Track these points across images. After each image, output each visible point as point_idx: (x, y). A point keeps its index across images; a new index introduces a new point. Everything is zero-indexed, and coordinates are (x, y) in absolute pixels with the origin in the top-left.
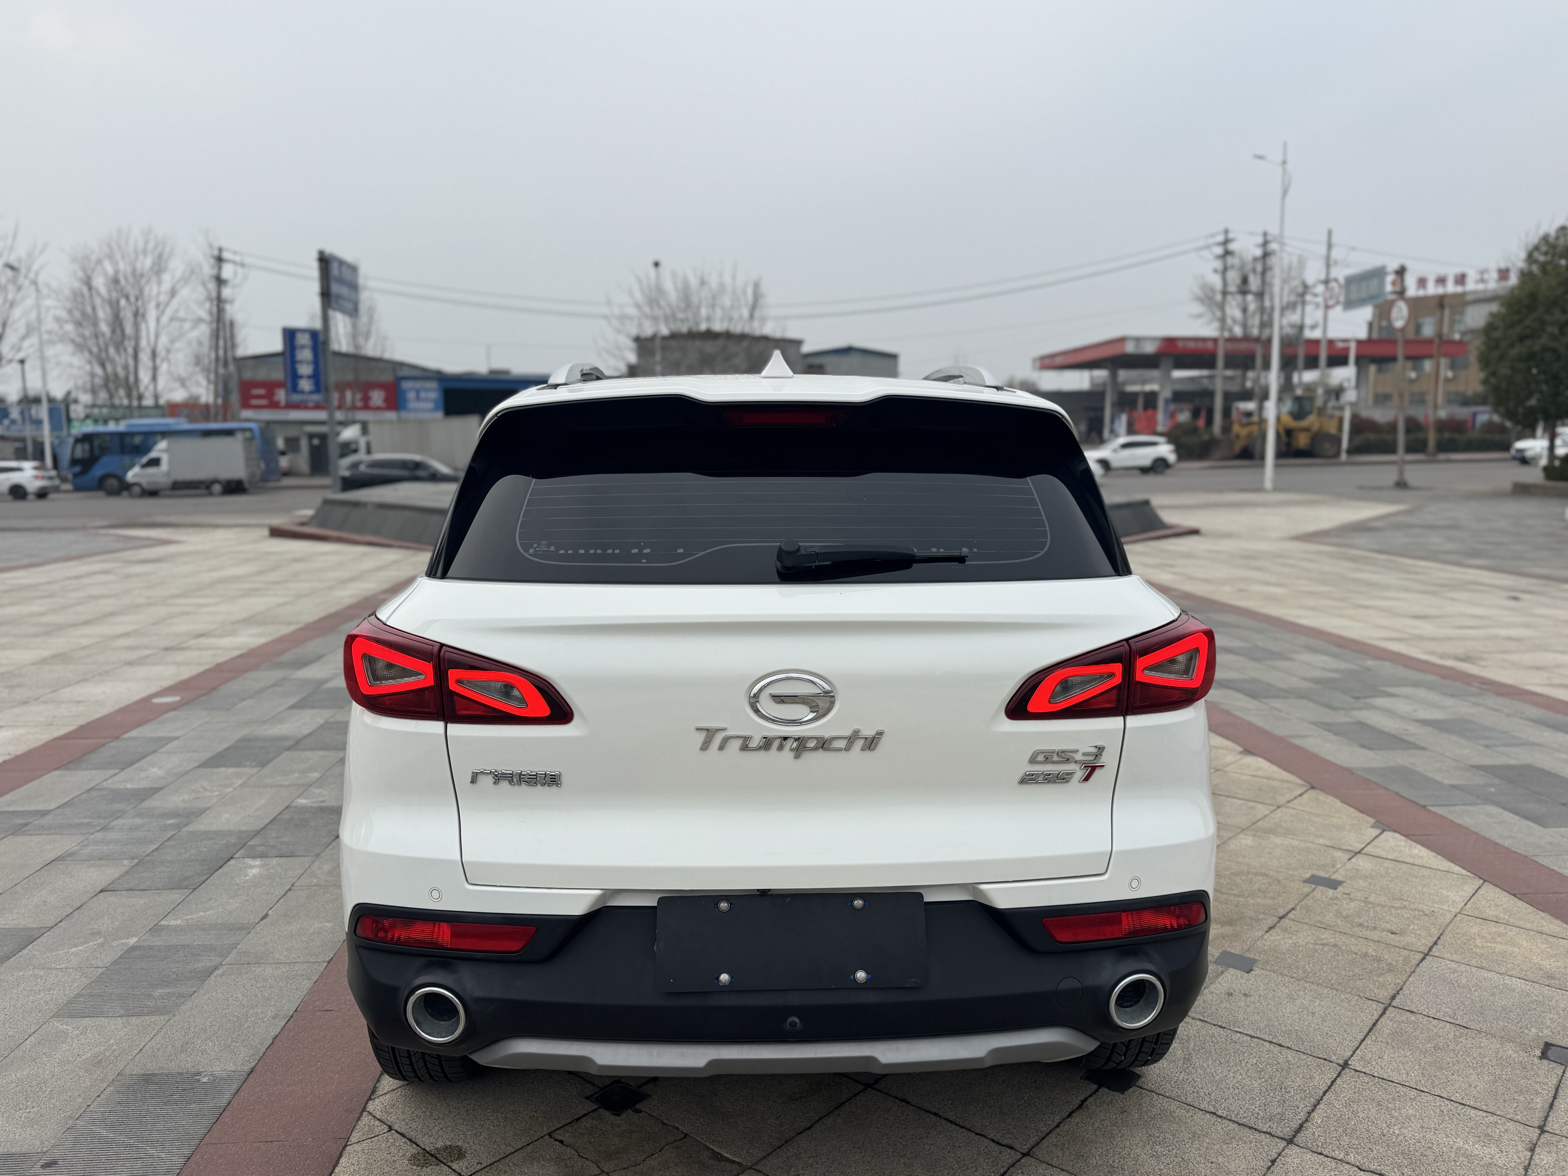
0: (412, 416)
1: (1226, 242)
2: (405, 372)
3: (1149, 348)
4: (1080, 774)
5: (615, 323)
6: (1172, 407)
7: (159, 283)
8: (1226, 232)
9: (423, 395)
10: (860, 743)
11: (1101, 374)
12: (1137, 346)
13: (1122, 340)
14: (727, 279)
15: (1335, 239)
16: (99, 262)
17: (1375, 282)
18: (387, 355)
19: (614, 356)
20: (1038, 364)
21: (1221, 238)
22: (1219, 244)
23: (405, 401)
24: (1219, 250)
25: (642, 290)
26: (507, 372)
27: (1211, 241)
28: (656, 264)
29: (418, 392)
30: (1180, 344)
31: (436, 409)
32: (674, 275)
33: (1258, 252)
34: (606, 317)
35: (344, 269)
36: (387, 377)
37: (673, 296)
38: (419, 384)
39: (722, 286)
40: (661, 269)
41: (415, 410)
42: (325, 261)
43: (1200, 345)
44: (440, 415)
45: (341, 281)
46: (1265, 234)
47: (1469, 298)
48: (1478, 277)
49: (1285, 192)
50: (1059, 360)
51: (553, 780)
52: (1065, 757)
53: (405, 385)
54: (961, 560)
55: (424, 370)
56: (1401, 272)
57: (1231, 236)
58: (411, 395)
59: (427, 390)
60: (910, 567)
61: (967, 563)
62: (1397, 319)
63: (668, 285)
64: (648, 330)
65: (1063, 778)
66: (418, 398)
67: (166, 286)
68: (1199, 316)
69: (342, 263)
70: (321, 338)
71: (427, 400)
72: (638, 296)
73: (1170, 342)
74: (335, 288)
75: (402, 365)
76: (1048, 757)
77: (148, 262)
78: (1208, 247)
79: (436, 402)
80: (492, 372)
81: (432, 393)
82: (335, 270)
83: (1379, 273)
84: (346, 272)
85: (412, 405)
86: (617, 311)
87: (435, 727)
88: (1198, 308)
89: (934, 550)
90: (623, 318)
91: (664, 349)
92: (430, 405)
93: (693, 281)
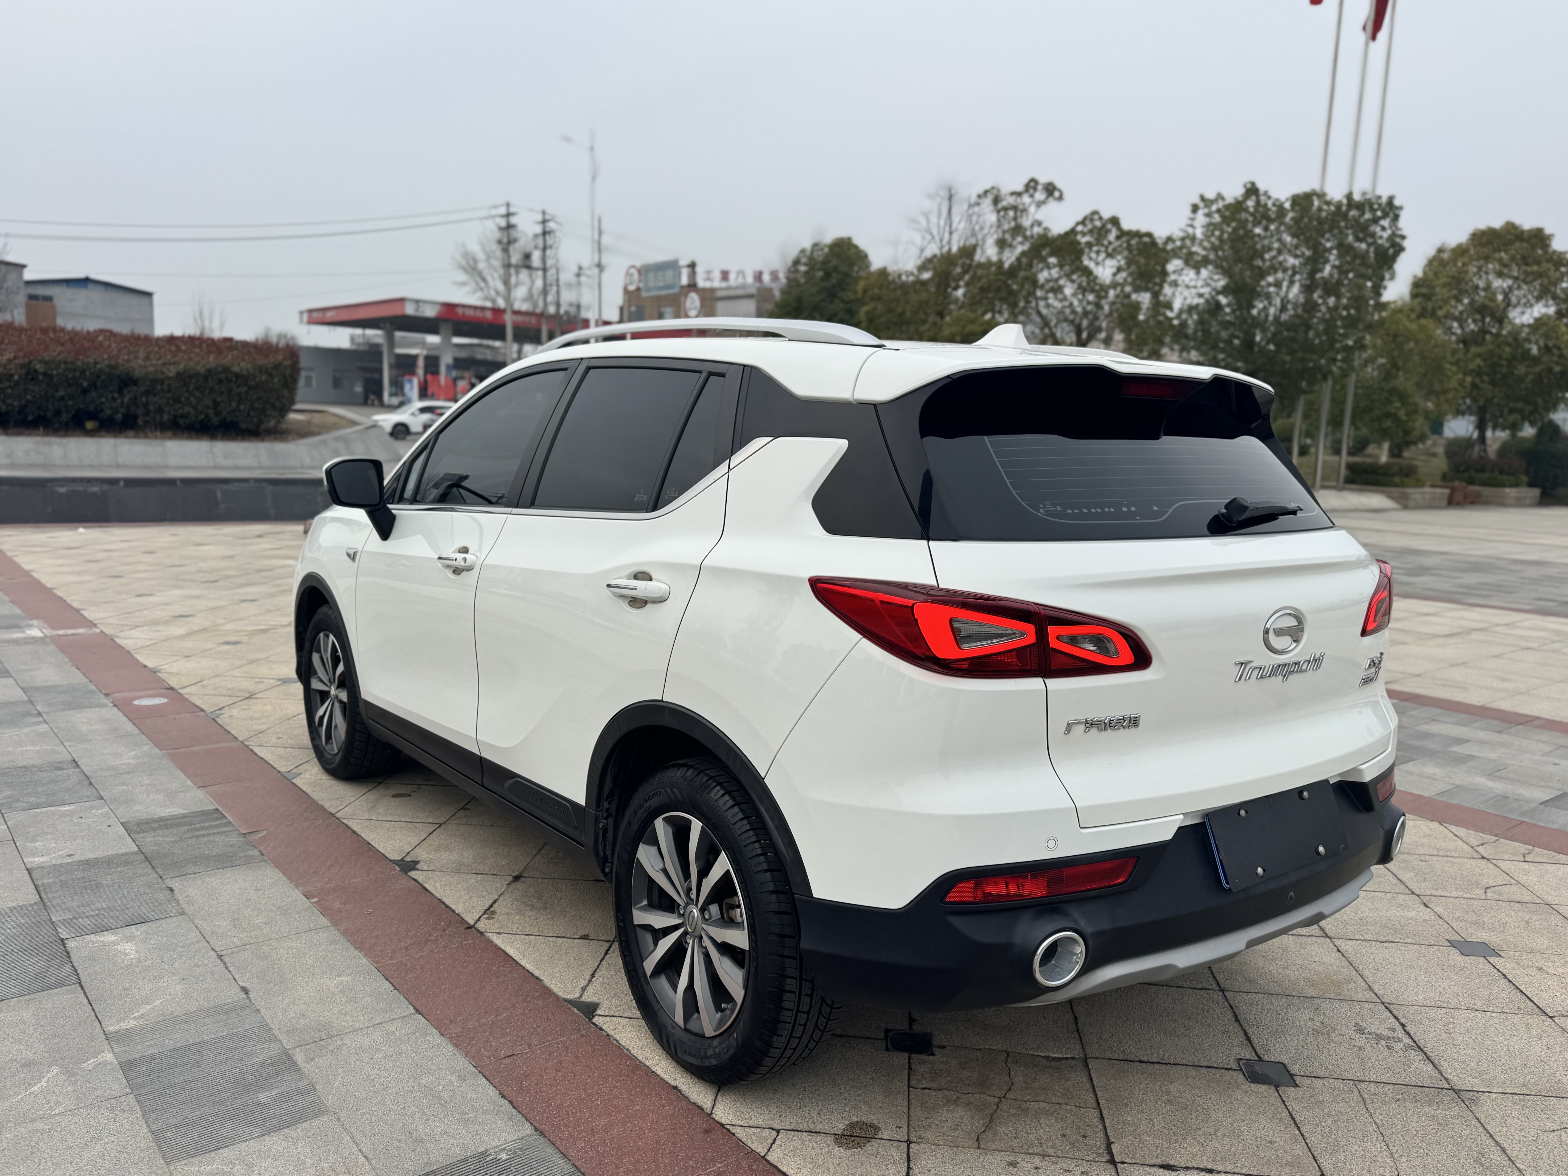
1: (508, 215)
3: (430, 312)
6: (454, 373)
8: (508, 205)
11: (375, 335)
12: (417, 310)
13: (402, 300)
15: (604, 226)
17: (670, 273)
20: (305, 317)
21: (503, 210)
22: (502, 216)
24: (503, 223)
27: (494, 212)
30: (460, 311)
33: (538, 229)
43: (479, 314)
46: (544, 213)
47: (720, 294)
48: (705, 276)
49: (594, 178)
50: (330, 315)
51: (1133, 722)
56: (692, 266)
57: (512, 210)
62: (691, 309)
68: (463, 284)
73: (450, 307)
78: (493, 217)
83: (673, 265)
87: (1036, 683)
88: (463, 277)
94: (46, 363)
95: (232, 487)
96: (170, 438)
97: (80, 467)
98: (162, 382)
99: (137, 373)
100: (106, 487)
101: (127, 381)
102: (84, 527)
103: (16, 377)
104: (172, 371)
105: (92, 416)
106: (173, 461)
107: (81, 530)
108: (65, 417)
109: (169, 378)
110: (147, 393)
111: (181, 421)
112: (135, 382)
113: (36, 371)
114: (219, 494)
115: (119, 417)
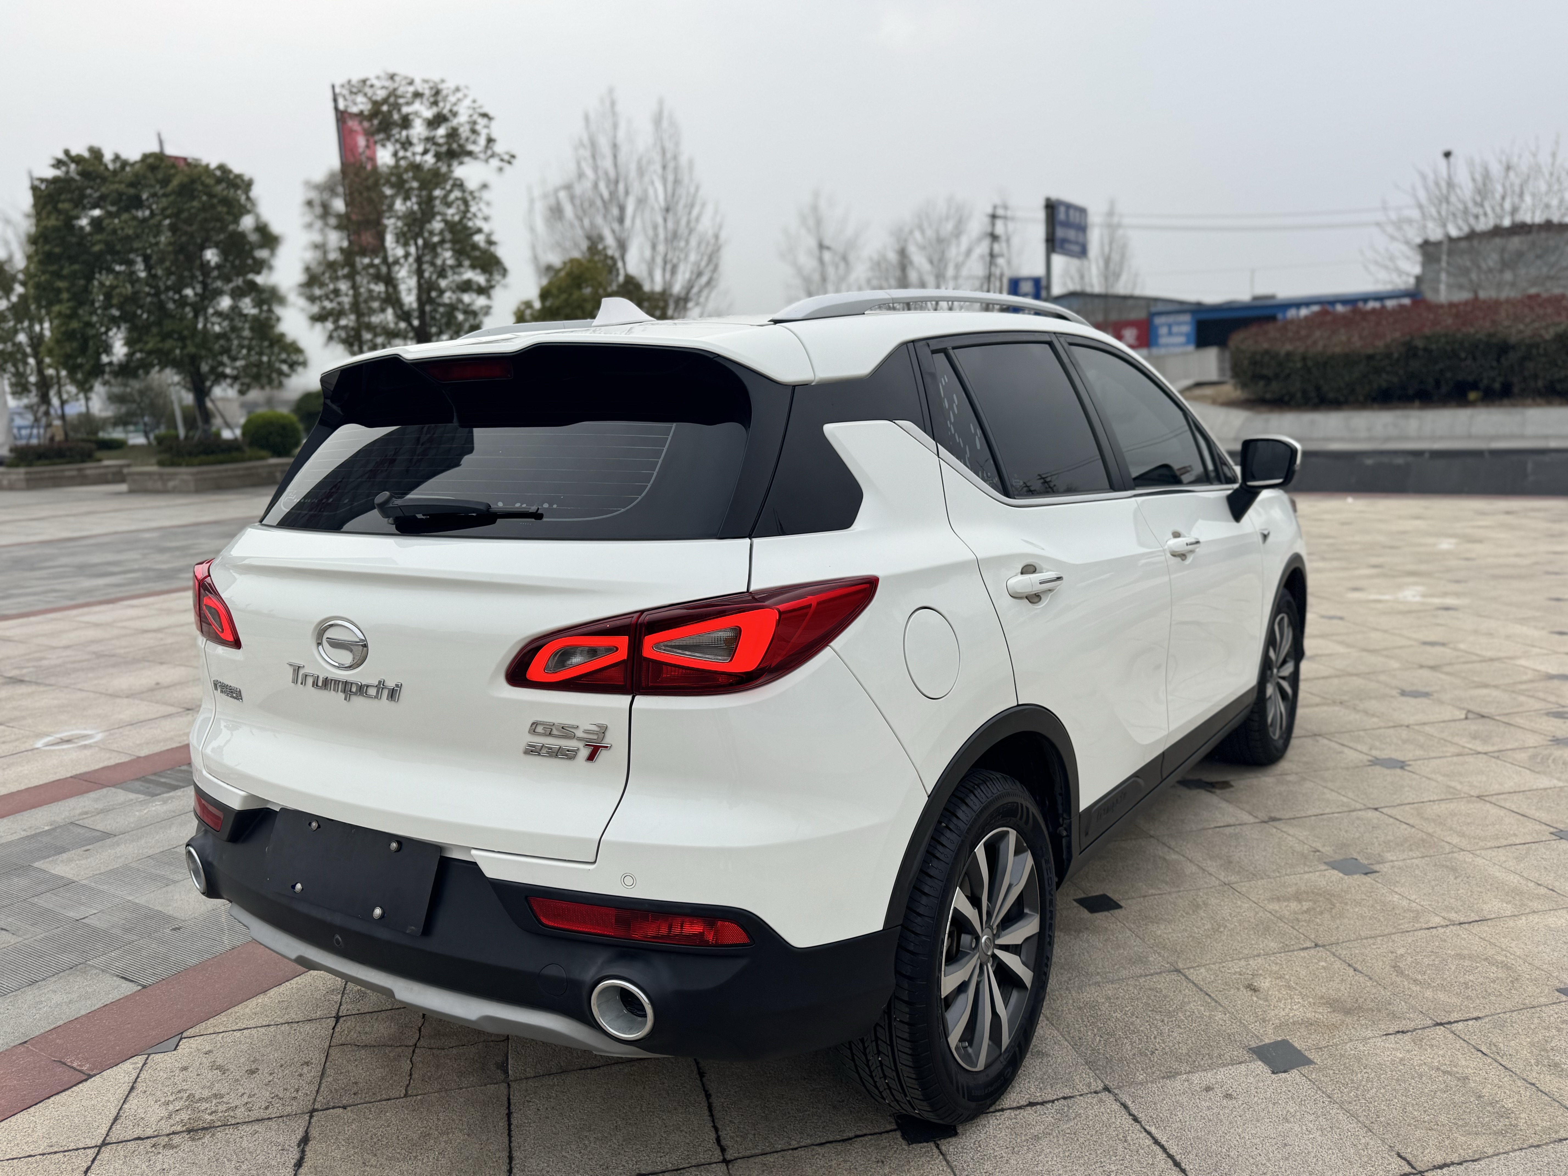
0: (1162, 351)
2: (1160, 307)
4: (585, 752)
5: (1390, 229)
7: (958, 245)
9: (1175, 329)
10: (385, 693)
14: (1544, 158)
16: (911, 232)
18: (1138, 292)
19: (1386, 268)
23: (1157, 336)
25: (1427, 189)
26: (1272, 297)
28: (1447, 155)
29: (1170, 326)
31: (1188, 343)
32: (1471, 163)
34: (1378, 224)
35: (1072, 212)
36: (1139, 314)
37: (1466, 189)
38: (1171, 319)
39: (1537, 169)
40: (1452, 159)
41: (1167, 345)
42: (1051, 207)
44: (1191, 348)
45: (1067, 224)
51: (238, 695)
52: (567, 732)
53: (1158, 320)
54: (538, 516)
55: (1181, 303)
58: (1163, 331)
59: (1179, 324)
60: (494, 522)
61: (544, 519)
63: (1463, 177)
64: (1435, 234)
65: (569, 755)
66: (1170, 333)
67: (964, 246)
69: (1069, 206)
70: (1044, 283)
71: (1179, 334)
72: (1422, 195)
74: (1060, 233)
75: (1156, 300)
76: (549, 730)
77: (949, 226)
79: (1187, 335)
80: (1256, 298)
81: (1185, 326)
82: (1061, 215)
84: (1074, 216)
85: (1163, 340)
86: (1393, 216)
89: (518, 505)
90: (1399, 224)
91: (1450, 253)
92: (1182, 339)
93: (1496, 169)
94: (1427, 338)
95: (1547, 458)
96: (1530, 406)
97: (1420, 438)
98: (1537, 346)
99: (1513, 340)
100: (1410, 459)
101: (1504, 348)
102: (1354, 498)
103: (1396, 355)
104: (1549, 335)
105: (1474, 386)
106: (1530, 430)
107: (1350, 500)
108: (1444, 389)
109: (1546, 341)
110: (1524, 359)
111: (1559, 387)
112: (1513, 347)
113: (1416, 348)
114: (1530, 466)
115: (1497, 386)
